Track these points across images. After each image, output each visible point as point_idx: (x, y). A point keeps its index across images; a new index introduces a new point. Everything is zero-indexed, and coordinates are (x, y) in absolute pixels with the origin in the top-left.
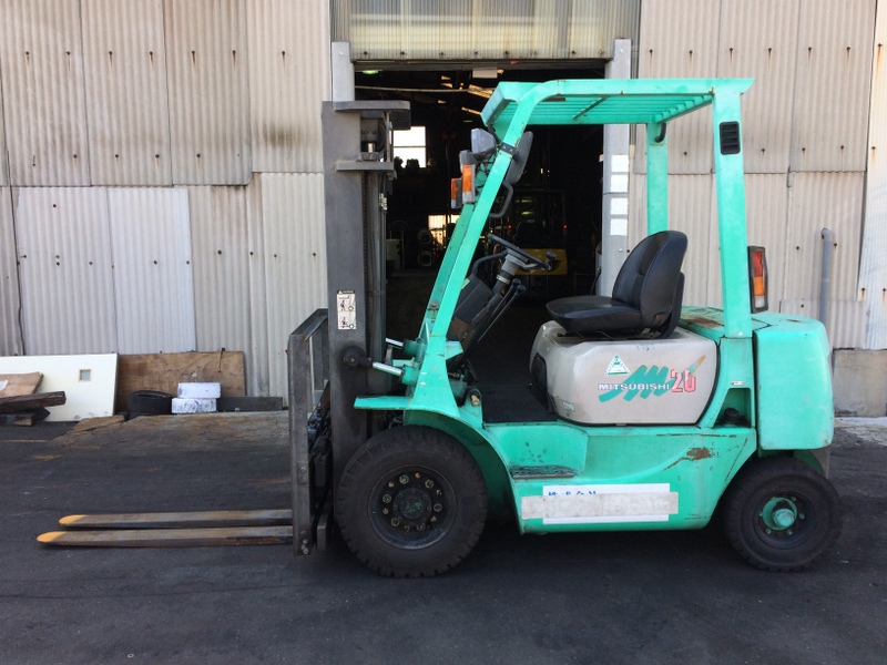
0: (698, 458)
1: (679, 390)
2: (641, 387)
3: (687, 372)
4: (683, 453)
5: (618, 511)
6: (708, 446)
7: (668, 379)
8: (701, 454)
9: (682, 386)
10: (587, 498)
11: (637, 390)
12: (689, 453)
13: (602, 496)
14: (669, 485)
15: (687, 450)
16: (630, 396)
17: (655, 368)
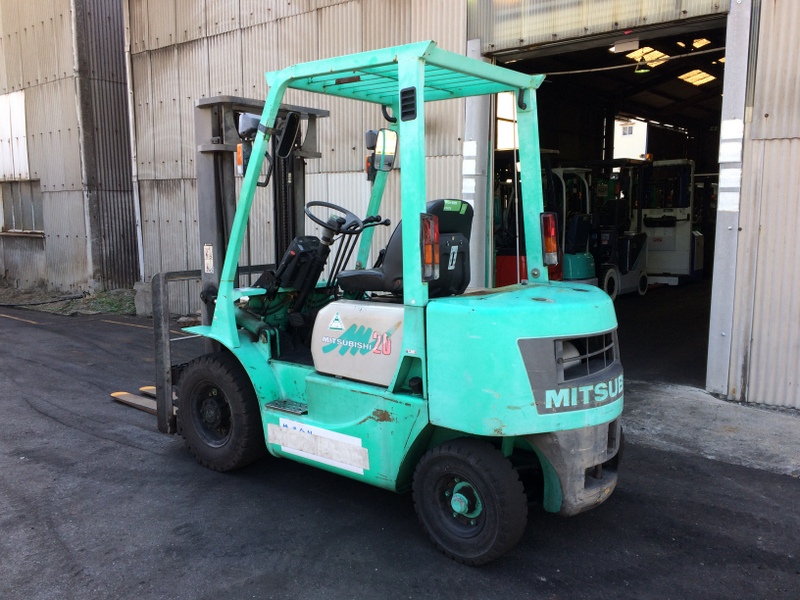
0: (382, 420)
1: (378, 352)
2: (351, 344)
3: (385, 336)
4: (370, 413)
5: (327, 454)
6: (389, 411)
7: (371, 340)
8: (383, 416)
9: (380, 348)
10: (307, 436)
11: (348, 347)
12: (374, 413)
13: (316, 437)
14: (360, 440)
15: (373, 410)
16: (343, 351)
17: (362, 327)
